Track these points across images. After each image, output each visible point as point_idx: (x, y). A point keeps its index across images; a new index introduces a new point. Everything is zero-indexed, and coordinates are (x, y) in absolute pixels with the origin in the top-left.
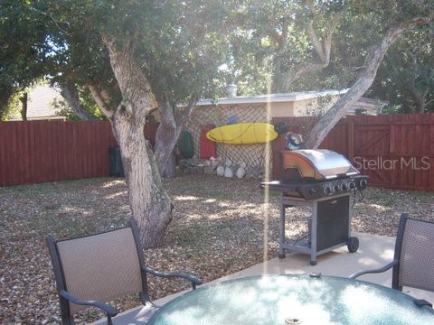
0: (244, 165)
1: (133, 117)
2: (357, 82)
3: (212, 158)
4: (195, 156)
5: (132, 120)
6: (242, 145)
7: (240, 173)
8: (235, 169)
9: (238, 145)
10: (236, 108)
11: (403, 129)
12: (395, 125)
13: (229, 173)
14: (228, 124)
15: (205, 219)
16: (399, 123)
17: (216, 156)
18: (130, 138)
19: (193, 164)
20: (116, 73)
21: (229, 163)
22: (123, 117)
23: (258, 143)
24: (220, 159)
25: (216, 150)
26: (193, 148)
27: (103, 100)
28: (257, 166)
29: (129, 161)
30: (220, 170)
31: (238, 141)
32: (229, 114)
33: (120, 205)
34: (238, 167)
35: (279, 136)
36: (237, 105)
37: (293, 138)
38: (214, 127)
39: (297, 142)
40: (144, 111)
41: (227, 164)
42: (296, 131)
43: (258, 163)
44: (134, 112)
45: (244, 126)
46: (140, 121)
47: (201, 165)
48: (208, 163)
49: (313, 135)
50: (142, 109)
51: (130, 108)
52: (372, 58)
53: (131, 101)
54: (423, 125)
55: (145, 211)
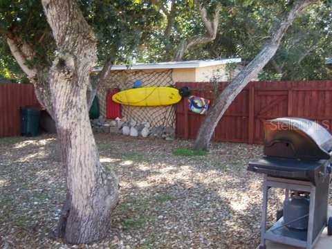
0: (148, 125)
1: (75, 75)
2: (263, 51)
3: (118, 119)
4: (101, 117)
5: (74, 79)
6: (146, 107)
7: (145, 133)
8: (140, 129)
9: (142, 107)
10: (140, 74)
11: (300, 95)
12: (293, 91)
13: (134, 133)
14: (134, 88)
15: (135, 188)
16: (296, 89)
17: (121, 117)
18: (70, 104)
19: (99, 124)
20: (49, 17)
21: (133, 123)
22: (62, 74)
23: (162, 105)
24: (125, 119)
25: (121, 111)
26: (99, 109)
27: (24, 56)
28: (160, 126)
29: (68, 133)
30: (125, 130)
31: (143, 104)
32: (133, 78)
33: (36, 170)
34: (142, 127)
35: (182, 99)
36: (141, 71)
37: (196, 101)
38: (119, 90)
39: (199, 105)
40: (88, 68)
41: (131, 124)
42: (198, 95)
43: (161, 123)
44: (77, 68)
45: (149, 90)
46: (83, 81)
47: (107, 125)
48: (114, 123)
49: (222, 99)
50: (86, 65)
51: (71, 62)
52: (278, 29)
53: (71, 53)
54: (318, 91)
55: (88, 198)
